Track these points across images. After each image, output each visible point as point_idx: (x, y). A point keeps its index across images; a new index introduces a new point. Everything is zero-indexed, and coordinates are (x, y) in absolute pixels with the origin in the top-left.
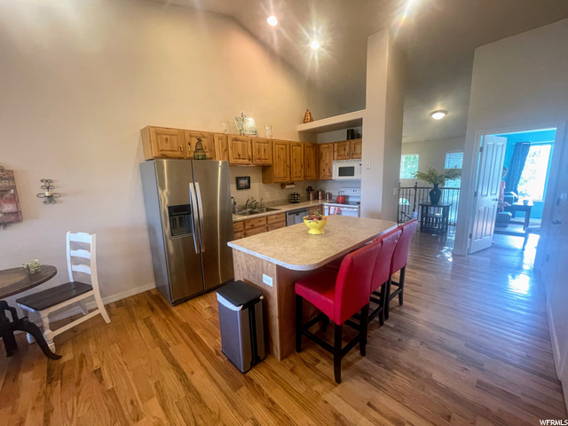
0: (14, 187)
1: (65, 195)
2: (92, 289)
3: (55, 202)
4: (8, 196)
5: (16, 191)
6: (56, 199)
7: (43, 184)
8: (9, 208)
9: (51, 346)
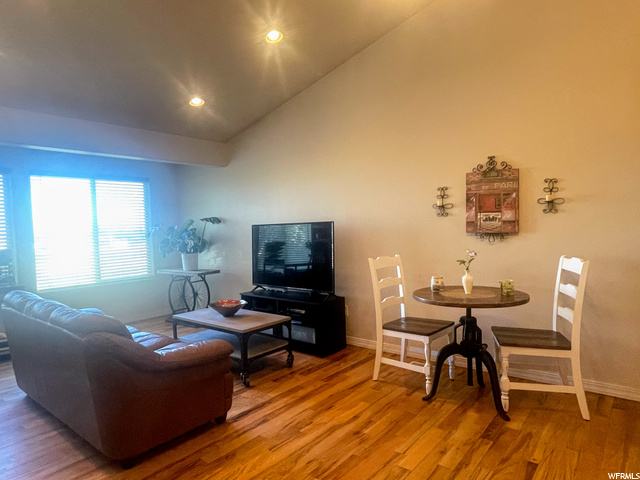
0: (517, 190)
1: (570, 200)
2: (569, 349)
3: (556, 211)
4: (509, 200)
5: (518, 195)
6: (558, 207)
7: (546, 185)
8: (508, 215)
9: (505, 399)
